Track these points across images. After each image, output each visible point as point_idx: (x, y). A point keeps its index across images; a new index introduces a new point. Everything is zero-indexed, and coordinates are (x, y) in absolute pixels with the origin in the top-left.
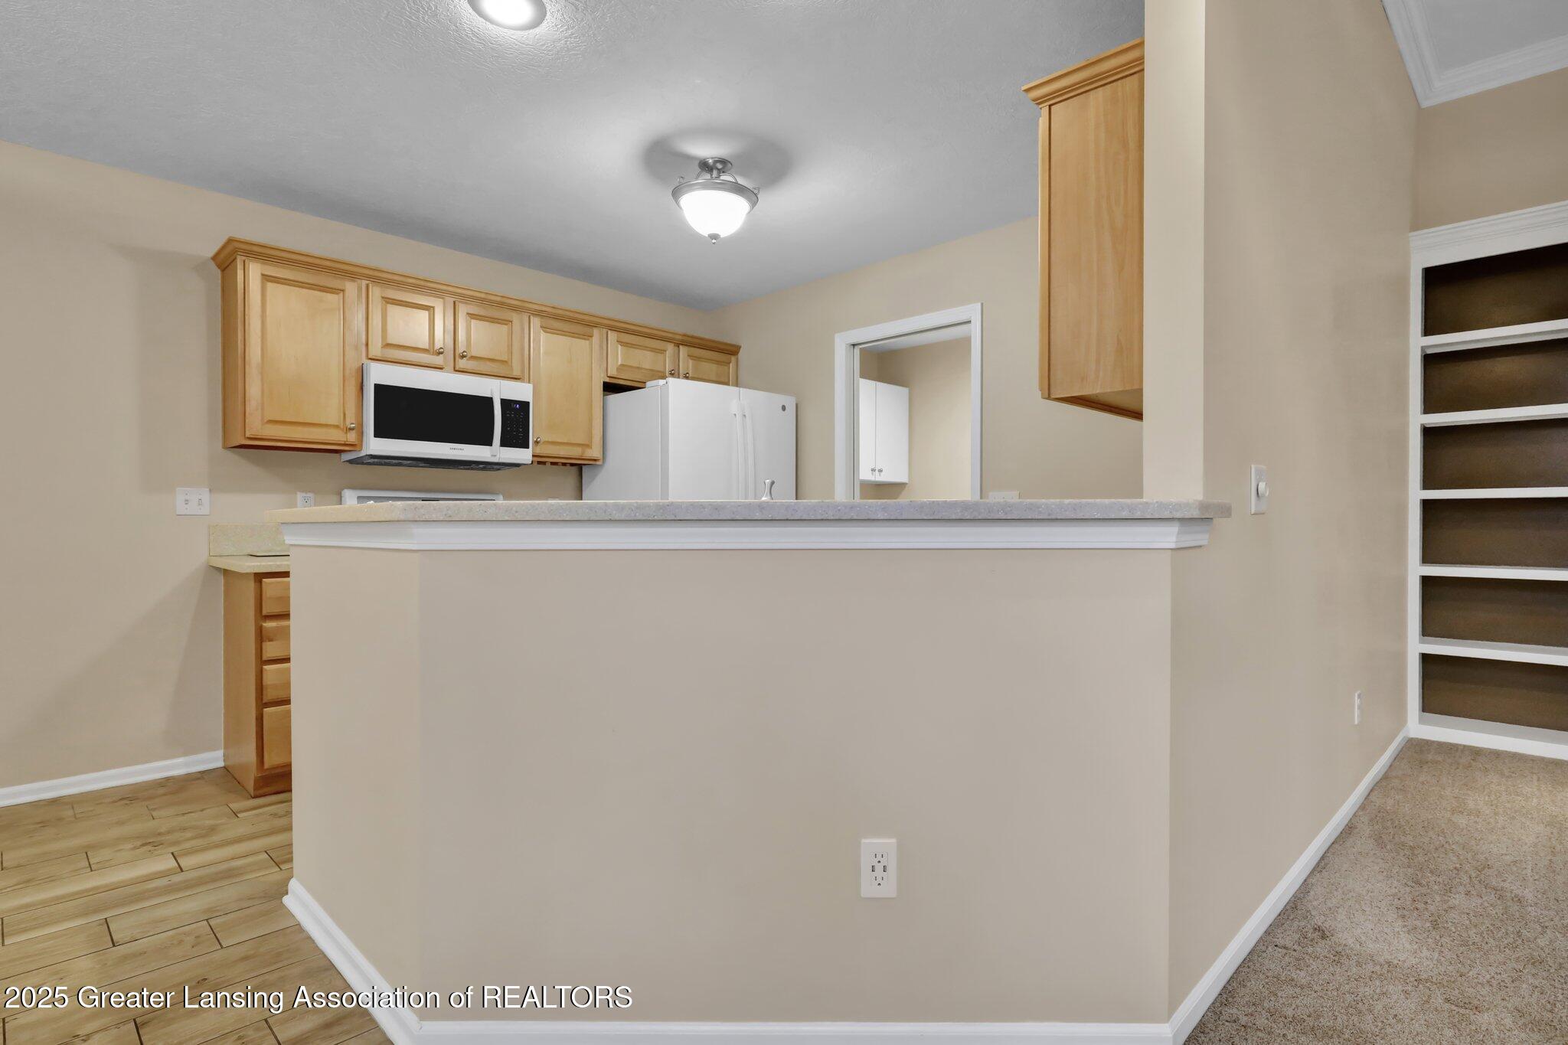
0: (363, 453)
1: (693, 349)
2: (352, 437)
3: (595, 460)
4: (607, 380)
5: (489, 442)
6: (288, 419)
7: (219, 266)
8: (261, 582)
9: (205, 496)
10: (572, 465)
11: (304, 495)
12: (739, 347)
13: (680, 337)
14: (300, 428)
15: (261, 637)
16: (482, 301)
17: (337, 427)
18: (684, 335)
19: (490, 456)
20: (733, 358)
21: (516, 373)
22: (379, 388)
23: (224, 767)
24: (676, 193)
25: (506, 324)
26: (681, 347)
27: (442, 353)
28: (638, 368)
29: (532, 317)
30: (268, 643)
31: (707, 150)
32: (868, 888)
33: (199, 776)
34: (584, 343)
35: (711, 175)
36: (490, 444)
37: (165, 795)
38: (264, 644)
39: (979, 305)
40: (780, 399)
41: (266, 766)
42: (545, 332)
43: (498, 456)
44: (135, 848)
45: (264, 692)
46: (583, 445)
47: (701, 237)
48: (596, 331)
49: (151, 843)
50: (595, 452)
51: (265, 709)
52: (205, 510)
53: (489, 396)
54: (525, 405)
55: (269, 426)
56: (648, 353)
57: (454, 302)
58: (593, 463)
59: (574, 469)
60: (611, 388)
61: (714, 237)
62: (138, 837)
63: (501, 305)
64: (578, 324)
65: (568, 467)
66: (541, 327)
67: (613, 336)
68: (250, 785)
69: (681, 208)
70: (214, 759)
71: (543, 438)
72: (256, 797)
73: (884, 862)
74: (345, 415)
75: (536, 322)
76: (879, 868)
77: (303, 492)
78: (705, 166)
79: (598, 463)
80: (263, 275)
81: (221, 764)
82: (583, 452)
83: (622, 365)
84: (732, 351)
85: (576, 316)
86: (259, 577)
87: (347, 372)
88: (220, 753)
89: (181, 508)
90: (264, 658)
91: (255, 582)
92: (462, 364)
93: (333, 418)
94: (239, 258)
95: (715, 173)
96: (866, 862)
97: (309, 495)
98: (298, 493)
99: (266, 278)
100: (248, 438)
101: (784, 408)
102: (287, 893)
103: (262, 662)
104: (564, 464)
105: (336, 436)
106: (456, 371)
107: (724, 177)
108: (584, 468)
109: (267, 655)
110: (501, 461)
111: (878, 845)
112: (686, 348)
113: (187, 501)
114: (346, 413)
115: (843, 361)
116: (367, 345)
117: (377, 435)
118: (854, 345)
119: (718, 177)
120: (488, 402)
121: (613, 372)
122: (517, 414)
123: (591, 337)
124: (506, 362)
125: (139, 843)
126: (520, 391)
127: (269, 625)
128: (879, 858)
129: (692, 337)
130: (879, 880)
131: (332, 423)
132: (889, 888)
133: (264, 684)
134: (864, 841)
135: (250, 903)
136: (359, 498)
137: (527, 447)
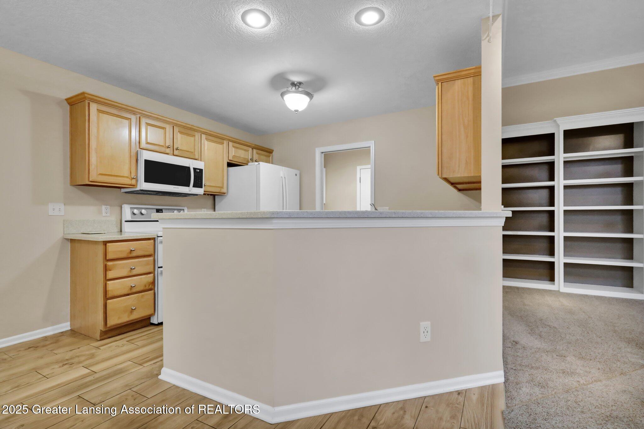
0: (138, 189)
1: (258, 150)
2: (133, 182)
3: (224, 193)
4: (229, 161)
5: (188, 185)
6: (108, 173)
7: (69, 104)
8: (106, 245)
9: (62, 207)
10: (211, 195)
11: (105, 206)
12: (273, 151)
13: (254, 146)
14: (113, 178)
15: (106, 269)
16: (184, 127)
17: (127, 177)
18: (255, 145)
19: (188, 191)
20: (271, 154)
21: (197, 157)
22: (146, 161)
23: (71, 329)
24: (282, 95)
25: (193, 137)
26: (254, 149)
27: (169, 148)
28: (239, 157)
29: (202, 134)
30: (109, 272)
31: (296, 79)
32: (423, 339)
33: (61, 334)
34: (221, 146)
35: (296, 88)
36: (189, 186)
37: (51, 344)
38: (107, 272)
39: (374, 141)
40: (294, 171)
41: (108, 326)
42: (207, 141)
43: (191, 191)
44: (60, 367)
45: (107, 293)
46: (221, 187)
47: (292, 111)
48: (225, 142)
49: (68, 363)
50: (224, 190)
51: (108, 301)
52: (62, 213)
53: (188, 166)
54: (201, 170)
55: (100, 176)
56: (243, 151)
57: (173, 126)
58: (222, 194)
59: (212, 197)
60: (230, 165)
61: (297, 111)
62: (57, 362)
63: (191, 129)
64: (217, 138)
65: (210, 196)
66: (206, 139)
67: (231, 144)
68: (98, 335)
69: (284, 100)
70: (66, 326)
71: (207, 184)
72: (101, 340)
73: (427, 330)
74: (131, 172)
75: (204, 136)
76: (425, 332)
77: (105, 205)
78: (293, 84)
79: (225, 194)
80: (97, 110)
81: (69, 328)
82: (221, 190)
83: (234, 156)
84: (270, 152)
85: (218, 135)
86: (105, 243)
87: (132, 154)
88: (69, 323)
89: (51, 213)
90: (108, 278)
91: (103, 245)
92: (176, 152)
93: (126, 173)
94: (87, 101)
95: (297, 87)
96: (422, 330)
97: (108, 206)
98: (103, 206)
99: (99, 111)
100: (90, 181)
101: (296, 175)
102: (160, 374)
103: (106, 280)
104: (208, 194)
105: (127, 181)
106: (175, 155)
107: (300, 89)
108: (216, 196)
109: (108, 277)
110: (192, 193)
111: (425, 325)
112: (256, 150)
113: (54, 209)
114: (131, 171)
115: (318, 159)
116: (139, 142)
117: (146, 181)
118: (322, 153)
119: (298, 89)
120: (188, 169)
121: (231, 158)
122: (199, 173)
123: (223, 144)
124: (193, 152)
125: (61, 364)
126: (199, 165)
127: (110, 263)
128: (426, 328)
129: (258, 146)
130: (426, 335)
131: (126, 176)
132: (428, 339)
133: (107, 289)
134: (421, 323)
135: (143, 381)
136: (130, 208)
137: (202, 187)
